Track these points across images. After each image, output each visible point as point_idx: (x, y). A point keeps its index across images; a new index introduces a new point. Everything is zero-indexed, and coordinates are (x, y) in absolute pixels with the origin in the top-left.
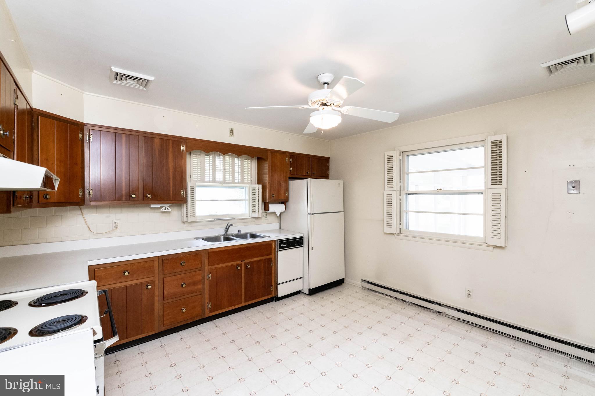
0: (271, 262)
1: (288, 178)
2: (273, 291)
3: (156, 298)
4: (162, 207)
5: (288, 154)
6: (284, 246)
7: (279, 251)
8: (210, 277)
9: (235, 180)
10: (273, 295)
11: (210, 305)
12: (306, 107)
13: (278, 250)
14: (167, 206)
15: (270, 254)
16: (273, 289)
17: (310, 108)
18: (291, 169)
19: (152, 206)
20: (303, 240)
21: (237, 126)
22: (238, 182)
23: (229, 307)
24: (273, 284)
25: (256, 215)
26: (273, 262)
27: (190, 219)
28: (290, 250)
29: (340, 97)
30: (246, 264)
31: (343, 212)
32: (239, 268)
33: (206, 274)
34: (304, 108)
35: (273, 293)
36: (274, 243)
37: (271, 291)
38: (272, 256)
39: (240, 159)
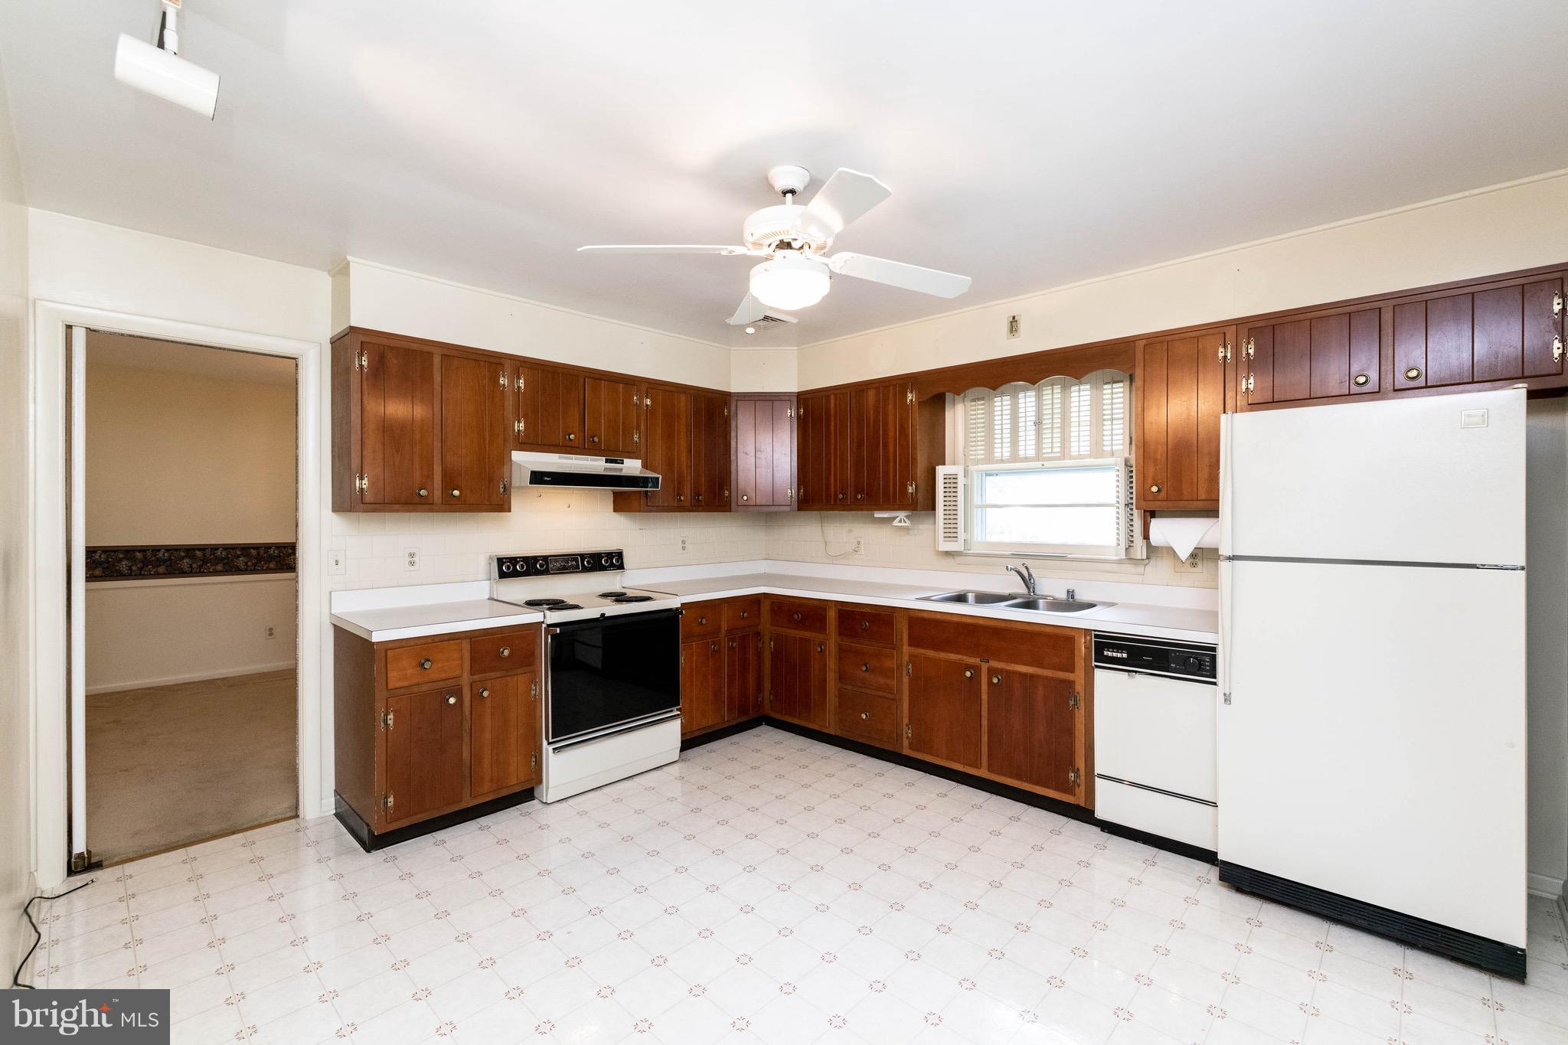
0: (1074, 693)
2: (1082, 788)
3: (831, 674)
4: (893, 518)
5: (1231, 332)
6: (1115, 654)
7: (1097, 667)
8: (910, 672)
9: (1071, 450)
10: (1078, 799)
11: (909, 731)
12: (739, 250)
13: (1094, 663)
14: (901, 515)
15: (1072, 668)
17: (749, 253)
19: (876, 514)
20: (1214, 659)
22: (1078, 454)
23: (949, 759)
24: (1080, 763)
26: (1081, 697)
27: (943, 546)
29: (825, 227)
30: (991, 673)
31: (1523, 570)
32: (967, 675)
33: (904, 663)
34: (734, 254)
35: (1083, 794)
36: (1085, 638)
37: (1074, 786)
38: (1078, 676)
39: (1088, 387)
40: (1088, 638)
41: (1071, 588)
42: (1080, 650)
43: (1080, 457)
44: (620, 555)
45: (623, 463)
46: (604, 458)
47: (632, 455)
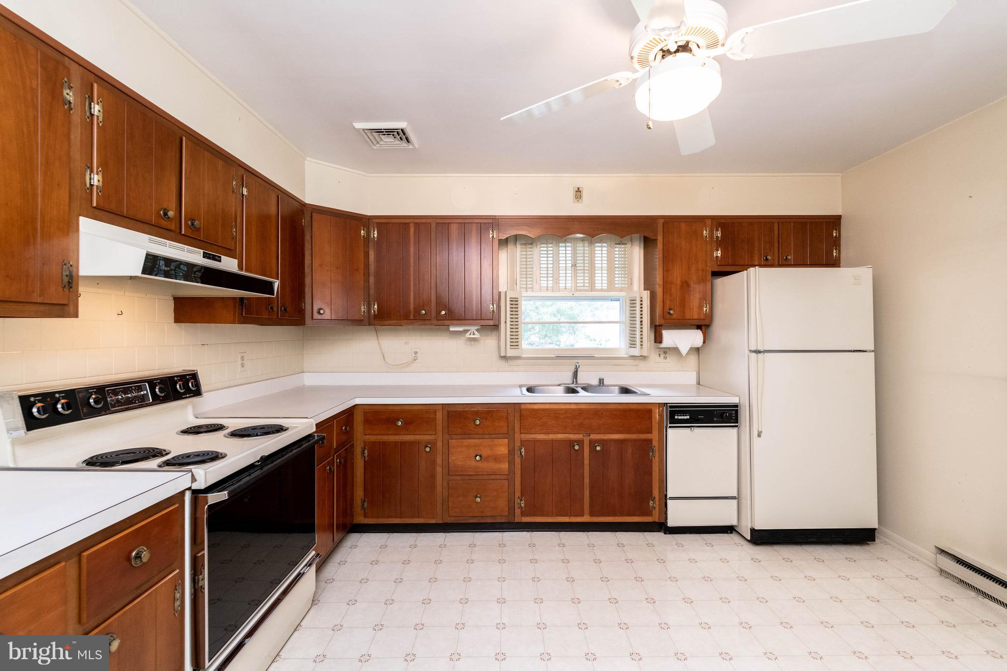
0: (651, 447)
1: (709, 274)
2: (657, 509)
3: (439, 470)
4: (466, 331)
5: (709, 222)
6: (683, 417)
7: (670, 427)
8: (523, 454)
9: (596, 285)
10: (655, 518)
11: (522, 502)
13: (667, 425)
14: (473, 329)
15: (649, 431)
16: (657, 505)
18: (719, 254)
19: (452, 329)
20: (737, 411)
21: (589, 182)
22: (601, 288)
23: (557, 515)
24: (656, 493)
25: (636, 352)
26: (656, 449)
27: (511, 353)
28: (697, 430)
30: (592, 443)
31: (873, 351)
32: (577, 447)
33: (517, 448)
35: (657, 514)
36: (659, 409)
37: (652, 511)
38: (654, 436)
39: (606, 245)
40: (661, 409)
41: (602, 377)
42: (656, 417)
43: (602, 290)
44: (194, 376)
45: (220, 261)
46: (202, 251)
47: (231, 253)
